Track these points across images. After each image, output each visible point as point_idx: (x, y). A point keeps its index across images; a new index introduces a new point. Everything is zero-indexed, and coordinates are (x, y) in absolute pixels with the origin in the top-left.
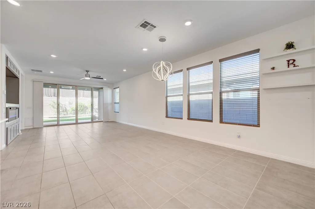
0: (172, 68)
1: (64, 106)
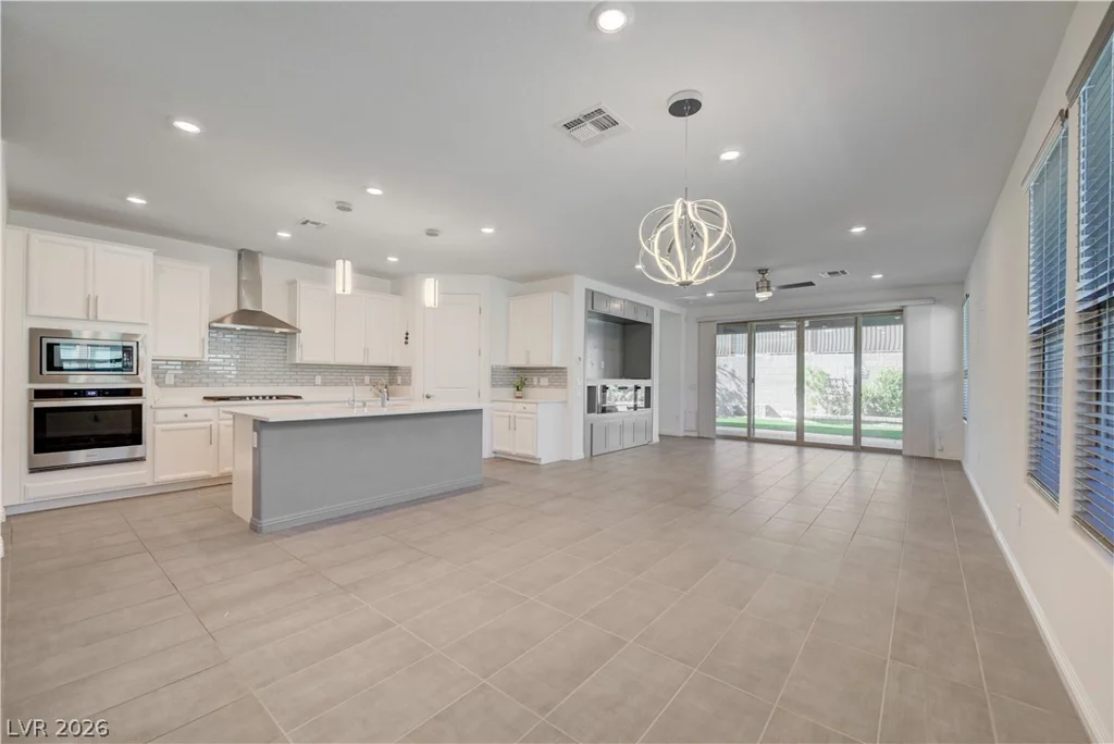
1: (840, 383)
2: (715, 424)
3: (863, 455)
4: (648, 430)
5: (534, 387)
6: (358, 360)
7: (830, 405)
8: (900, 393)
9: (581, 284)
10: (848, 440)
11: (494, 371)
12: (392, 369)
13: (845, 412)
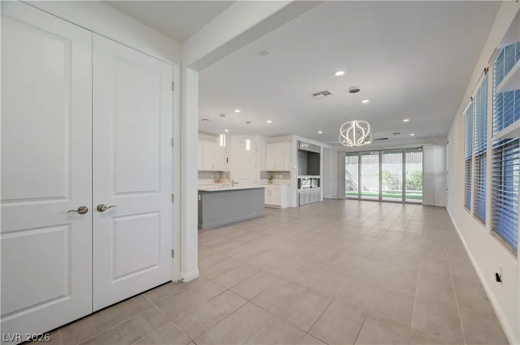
0: (369, 129)
1: (395, 176)
2: (345, 194)
3: (406, 205)
4: (319, 196)
5: (276, 179)
6: (210, 169)
7: (391, 186)
8: (421, 180)
9: (296, 138)
10: (400, 200)
11: (261, 172)
12: (221, 173)
13: (397, 188)
